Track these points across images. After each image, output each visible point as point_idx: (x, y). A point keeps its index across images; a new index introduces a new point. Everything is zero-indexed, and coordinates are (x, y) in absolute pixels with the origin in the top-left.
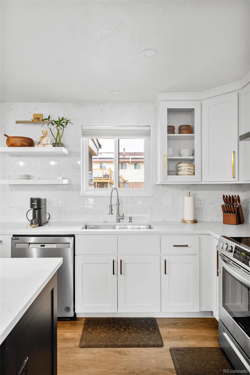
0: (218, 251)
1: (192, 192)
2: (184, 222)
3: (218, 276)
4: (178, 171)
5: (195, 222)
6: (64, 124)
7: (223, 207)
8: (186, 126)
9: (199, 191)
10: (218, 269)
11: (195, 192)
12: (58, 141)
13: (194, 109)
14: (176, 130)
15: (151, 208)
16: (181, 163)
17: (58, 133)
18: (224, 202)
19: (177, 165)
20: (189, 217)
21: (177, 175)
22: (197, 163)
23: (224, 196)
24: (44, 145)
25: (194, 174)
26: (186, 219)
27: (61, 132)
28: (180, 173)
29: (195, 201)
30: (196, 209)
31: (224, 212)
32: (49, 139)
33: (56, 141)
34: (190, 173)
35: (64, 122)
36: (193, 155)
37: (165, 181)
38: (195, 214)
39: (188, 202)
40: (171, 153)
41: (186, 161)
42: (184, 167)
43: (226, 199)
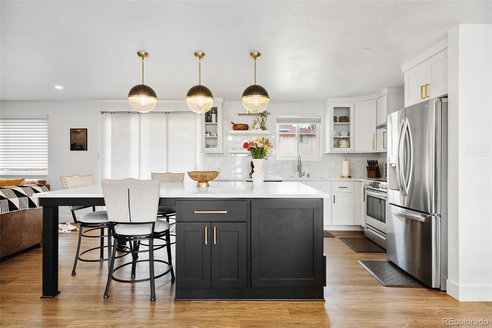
0: (364, 188)
1: (348, 159)
2: (343, 177)
3: (364, 201)
4: (339, 145)
5: (350, 177)
6: (266, 115)
7: (367, 167)
8: (344, 117)
9: (352, 158)
10: (364, 197)
11: (349, 159)
12: (263, 126)
13: (350, 108)
14: (338, 120)
15: (321, 168)
16: (341, 140)
17: (263, 121)
18: (368, 164)
19: (338, 141)
20: (346, 173)
21: (339, 147)
22: (351, 140)
23: (368, 161)
24: (257, 129)
25: (349, 147)
26: (344, 175)
27: (264, 120)
28: (340, 146)
29: (350, 164)
30: (350, 170)
31: (368, 170)
32: (258, 125)
33: (262, 126)
34: (347, 146)
35: (266, 114)
36: (349, 135)
37: (332, 151)
38: (350, 173)
39: (345, 164)
40: (335, 134)
41: (344, 139)
42: (343, 143)
43: (369, 162)
